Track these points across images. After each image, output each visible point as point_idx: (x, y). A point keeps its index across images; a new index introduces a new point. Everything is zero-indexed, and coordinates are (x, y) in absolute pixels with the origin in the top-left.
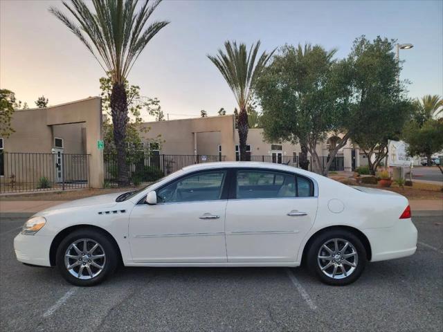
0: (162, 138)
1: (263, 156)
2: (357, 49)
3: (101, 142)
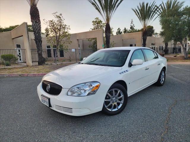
0: (114, 43)
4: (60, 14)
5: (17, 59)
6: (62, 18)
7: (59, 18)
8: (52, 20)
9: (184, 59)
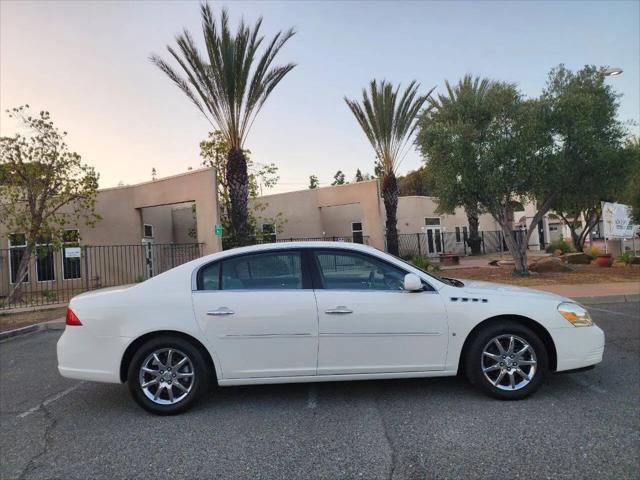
0: (283, 217)
1: (418, 234)
2: (556, 82)
3: (219, 227)
4: (42, 114)
9: (514, 275)
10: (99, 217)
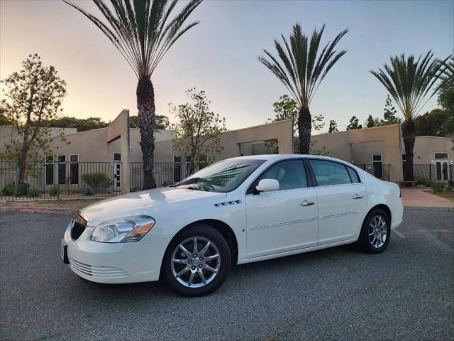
0: (326, 150)
1: (430, 165)
4: (201, 92)
5: (112, 183)
6: (205, 99)
7: (199, 100)
8: (184, 104)
10: (223, 148)
